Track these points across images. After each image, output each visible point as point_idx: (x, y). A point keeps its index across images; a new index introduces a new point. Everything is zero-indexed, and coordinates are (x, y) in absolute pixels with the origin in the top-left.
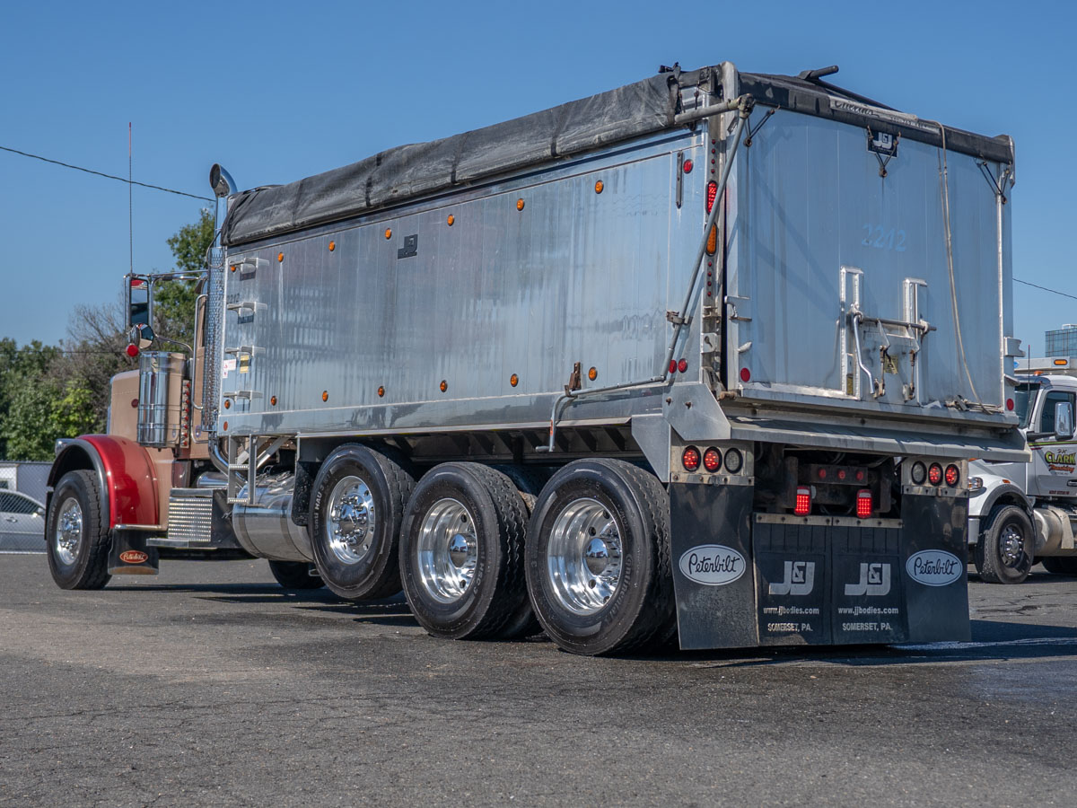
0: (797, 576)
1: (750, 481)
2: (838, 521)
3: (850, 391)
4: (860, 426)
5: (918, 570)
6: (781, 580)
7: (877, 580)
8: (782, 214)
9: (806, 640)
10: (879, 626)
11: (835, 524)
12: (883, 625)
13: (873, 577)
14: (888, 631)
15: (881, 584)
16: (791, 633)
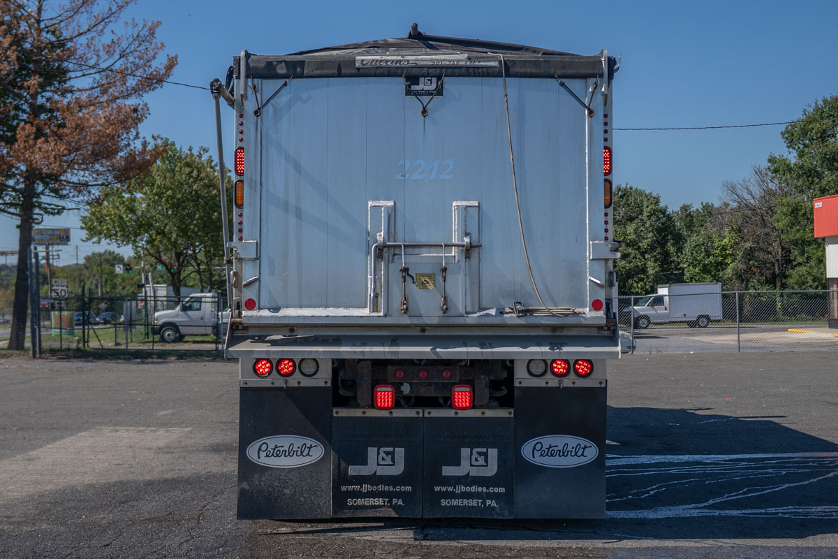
0: (383, 459)
1: (326, 382)
2: (429, 413)
3: (375, 308)
4: (421, 334)
5: (538, 454)
6: (365, 463)
7: (481, 462)
8: (297, 167)
9: (397, 513)
10: (484, 503)
11: (426, 415)
12: (488, 502)
13: (476, 460)
14: (494, 507)
15: (487, 466)
16: (379, 506)
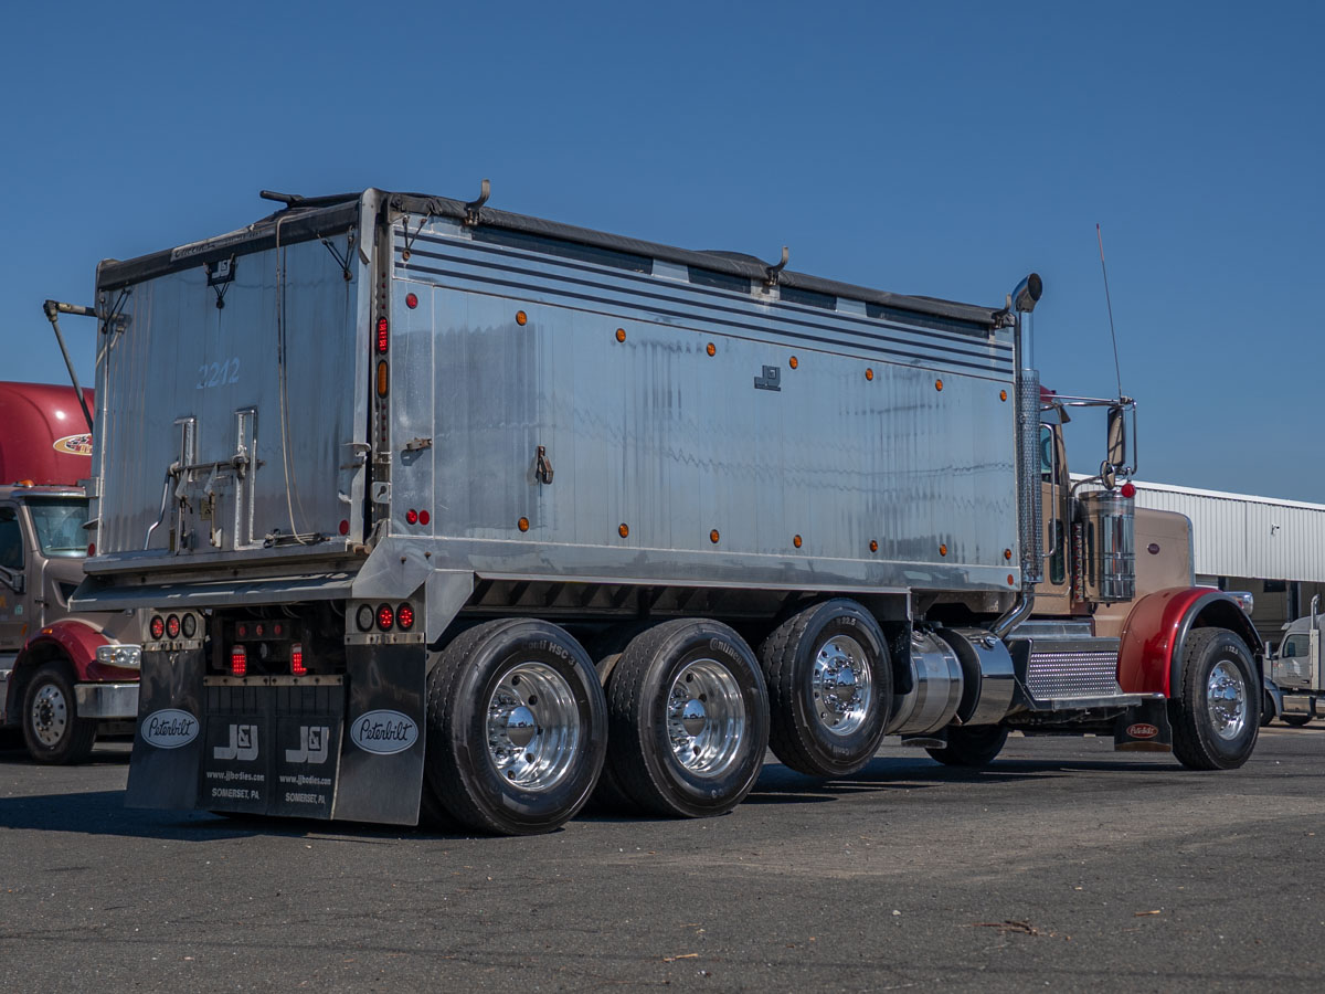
0: (242, 740)
1: (199, 644)
3: (173, 547)
5: (365, 734)
6: (226, 744)
7: (316, 746)
9: (257, 809)
11: (272, 684)
12: (320, 798)
13: (313, 743)
14: (323, 805)
15: (320, 750)
16: (242, 800)
